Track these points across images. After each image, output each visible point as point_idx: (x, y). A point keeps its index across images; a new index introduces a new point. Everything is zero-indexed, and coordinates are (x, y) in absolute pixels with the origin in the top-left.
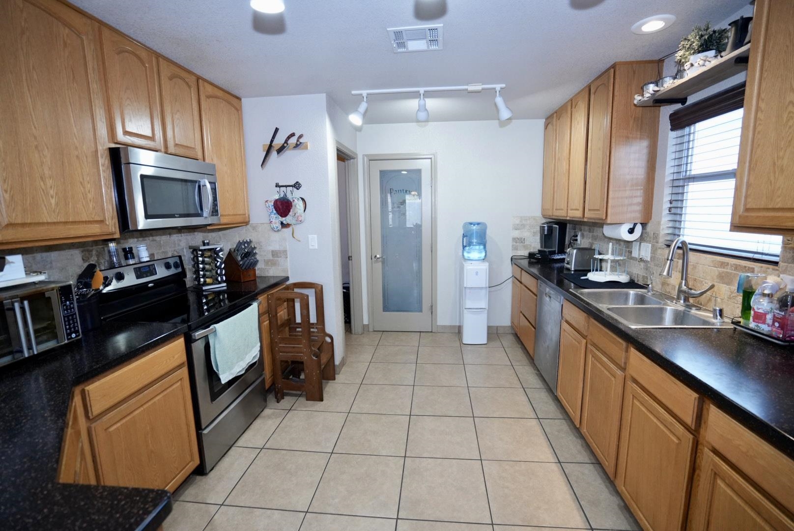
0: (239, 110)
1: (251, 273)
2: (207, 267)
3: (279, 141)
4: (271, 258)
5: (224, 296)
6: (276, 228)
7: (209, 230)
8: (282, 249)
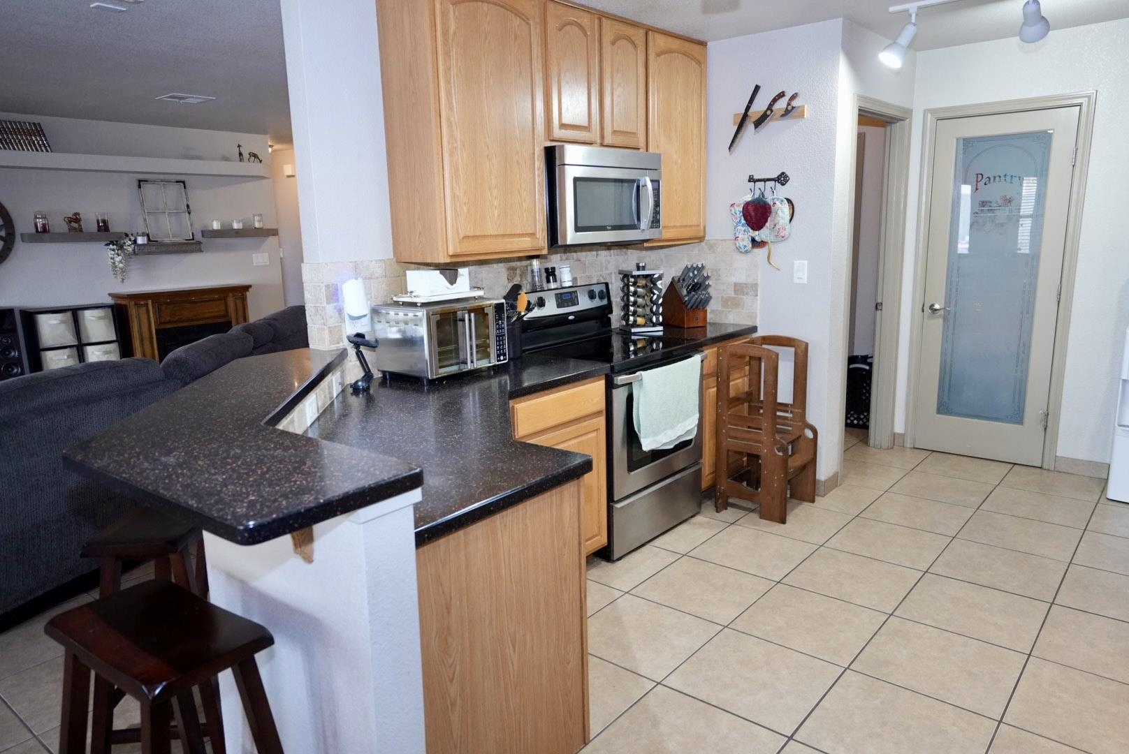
0: (701, 62)
1: (700, 315)
2: (640, 301)
3: (760, 106)
4: (733, 295)
5: (658, 345)
6: (743, 247)
7: (646, 247)
8: (750, 281)
